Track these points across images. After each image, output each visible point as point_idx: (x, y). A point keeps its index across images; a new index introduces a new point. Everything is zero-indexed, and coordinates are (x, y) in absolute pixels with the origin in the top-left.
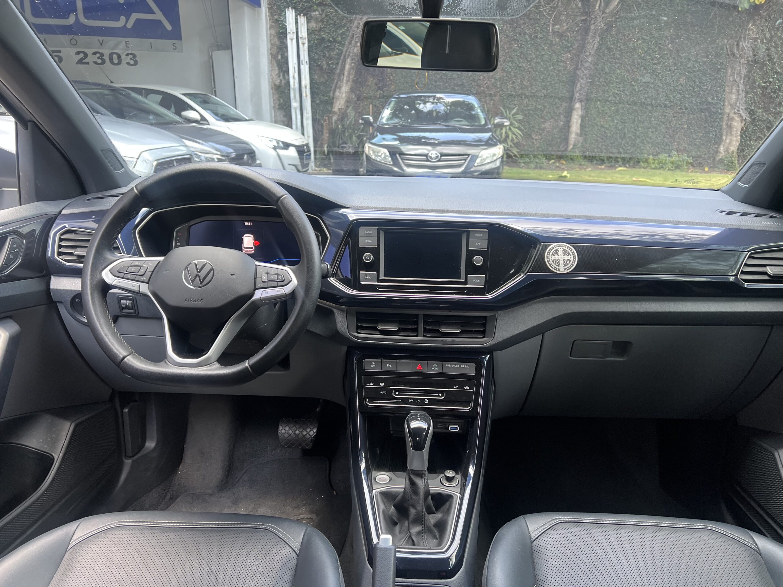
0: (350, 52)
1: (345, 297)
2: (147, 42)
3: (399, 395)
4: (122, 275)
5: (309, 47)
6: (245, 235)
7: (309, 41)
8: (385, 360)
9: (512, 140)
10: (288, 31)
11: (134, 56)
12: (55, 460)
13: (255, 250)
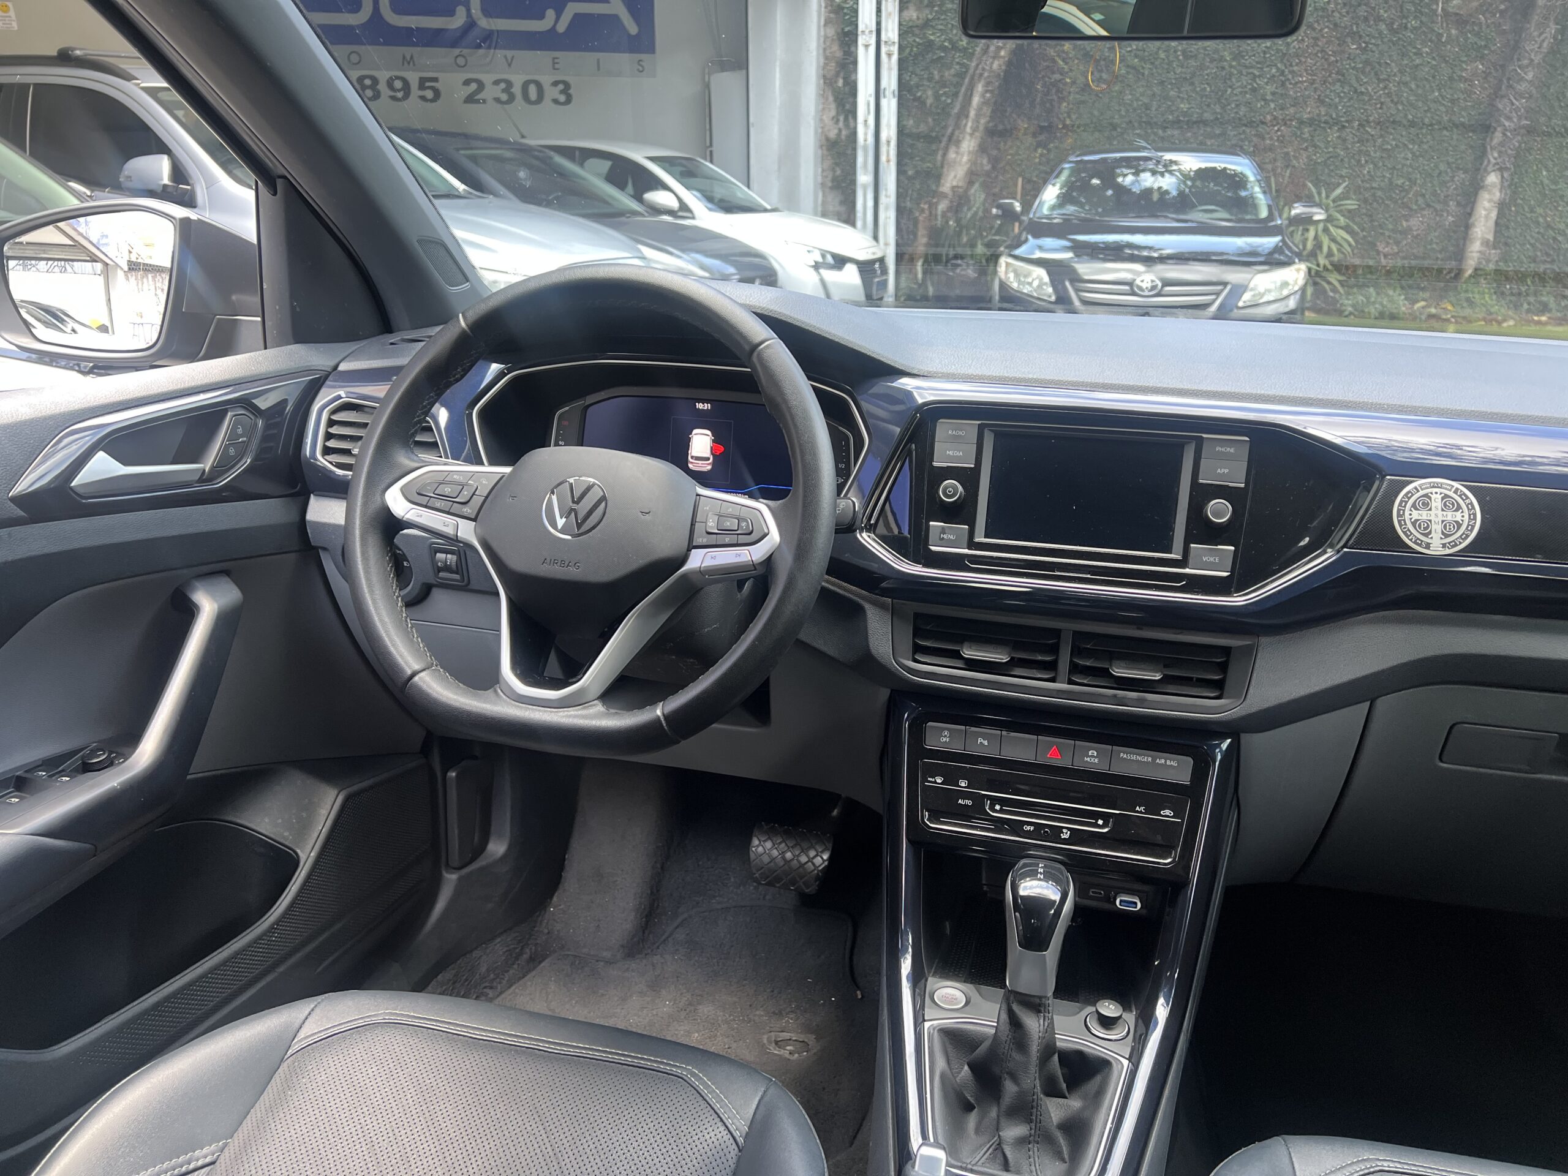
0: (984, 69)
1: (891, 578)
2: (591, 57)
3: (1001, 811)
4: (424, 500)
5: (901, 61)
6: (696, 431)
7: (901, 49)
8: (973, 729)
9: (1330, 254)
10: (861, 27)
11: (567, 85)
12: (301, 864)
13: (714, 464)
